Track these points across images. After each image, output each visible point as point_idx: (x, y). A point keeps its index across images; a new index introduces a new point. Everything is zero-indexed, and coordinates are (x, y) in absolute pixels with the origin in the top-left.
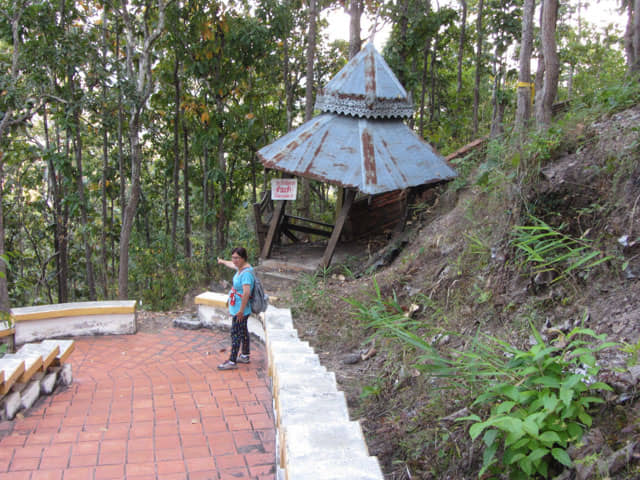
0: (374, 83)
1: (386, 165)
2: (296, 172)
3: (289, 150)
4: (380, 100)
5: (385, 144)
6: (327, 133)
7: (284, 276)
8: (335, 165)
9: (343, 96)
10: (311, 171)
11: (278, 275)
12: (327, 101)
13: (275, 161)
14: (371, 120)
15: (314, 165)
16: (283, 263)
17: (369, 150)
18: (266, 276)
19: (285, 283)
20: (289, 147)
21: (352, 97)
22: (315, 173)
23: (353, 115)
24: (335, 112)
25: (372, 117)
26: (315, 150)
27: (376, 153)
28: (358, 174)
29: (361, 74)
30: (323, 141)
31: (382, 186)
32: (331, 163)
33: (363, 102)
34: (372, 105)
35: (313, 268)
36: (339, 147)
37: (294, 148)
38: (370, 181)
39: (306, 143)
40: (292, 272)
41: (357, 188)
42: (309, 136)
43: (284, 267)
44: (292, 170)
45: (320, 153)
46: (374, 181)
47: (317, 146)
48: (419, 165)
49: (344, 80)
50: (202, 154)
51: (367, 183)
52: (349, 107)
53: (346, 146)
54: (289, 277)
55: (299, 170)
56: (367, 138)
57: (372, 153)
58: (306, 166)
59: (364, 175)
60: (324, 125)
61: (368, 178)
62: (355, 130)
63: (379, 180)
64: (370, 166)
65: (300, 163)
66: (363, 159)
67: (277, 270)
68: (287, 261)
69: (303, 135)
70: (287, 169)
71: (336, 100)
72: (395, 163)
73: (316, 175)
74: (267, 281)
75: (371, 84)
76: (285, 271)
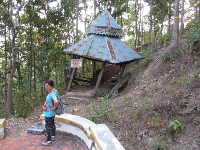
0: (110, 23)
1: (118, 53)
2: (82, 55)
3: (78, 47)
4: (113, 29)
5: (116, 45)
6: (93, 41)
7: (77, 99)
8: (99, 52)
9: (98, 27)
10: (88, 54)
11: (75, 98)
12: (92, 29)
13: (73, 51)
14: (110, 36)
15: (89, 53)
16: (76, 93)
17: (110, 47)
18: (70, 99)
19: (79, 101)
20: (78, 46)
21: (102, 27)
22: (90, 55)
23: (103, 34)
24: (95, 34)
25: (110, 35)
26: (89, 47)
27: (113, 48)
28: (108, 55)
29: (105, 20)
30: (92, 44)
31: (118, 60)
32: (97, 52)
33: (106, 29)
34: (110, 30)
35: (89, 95)
36: (99, 46)
37: (81, 46)
38: (113, 58)
39: (85, 45)
40: (80, 96)
41: (109, 61)
42: (86, 42)
43: (77, 95)
44: (81, 54)
45: (91, 48)
46: (115, 59)
47: (89, 46)
48: (129, 53)
49: (98, 22)
50: (40, 60)
51: (113, 59)
52: (101, 31)
53: (102, 45)
54: (80, 99)
55: (84, 54)
56: (109, 43)
57: (112, 48)
58: (86, 53)
59: (110, 56)
60: (91, 38)
61: (112, 57)
62: (104, 40)
63: (116, 58)
64: (112, 53)
65: (84, 52)
66: (109, 50)
67: (74, 96)
68: (77, 92)
69: (84, 41)
70: (79, 54)
71: (96, 29)
72: (120, 52)
73: (91, 56)
74: (70, 101)
75: (109, 23)
76: (77, 96)
